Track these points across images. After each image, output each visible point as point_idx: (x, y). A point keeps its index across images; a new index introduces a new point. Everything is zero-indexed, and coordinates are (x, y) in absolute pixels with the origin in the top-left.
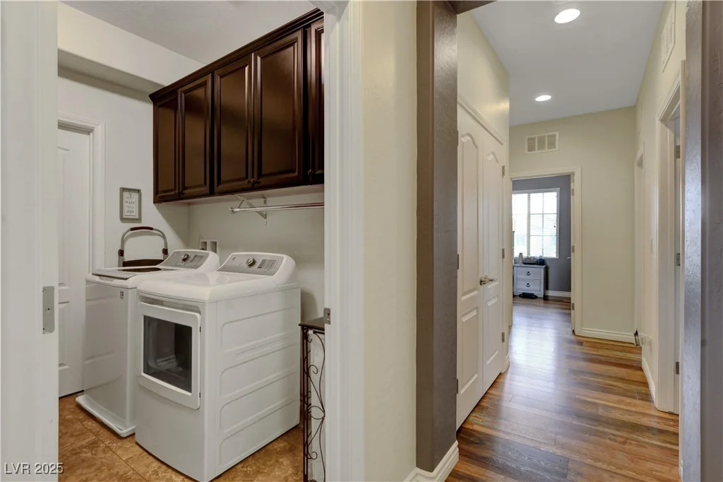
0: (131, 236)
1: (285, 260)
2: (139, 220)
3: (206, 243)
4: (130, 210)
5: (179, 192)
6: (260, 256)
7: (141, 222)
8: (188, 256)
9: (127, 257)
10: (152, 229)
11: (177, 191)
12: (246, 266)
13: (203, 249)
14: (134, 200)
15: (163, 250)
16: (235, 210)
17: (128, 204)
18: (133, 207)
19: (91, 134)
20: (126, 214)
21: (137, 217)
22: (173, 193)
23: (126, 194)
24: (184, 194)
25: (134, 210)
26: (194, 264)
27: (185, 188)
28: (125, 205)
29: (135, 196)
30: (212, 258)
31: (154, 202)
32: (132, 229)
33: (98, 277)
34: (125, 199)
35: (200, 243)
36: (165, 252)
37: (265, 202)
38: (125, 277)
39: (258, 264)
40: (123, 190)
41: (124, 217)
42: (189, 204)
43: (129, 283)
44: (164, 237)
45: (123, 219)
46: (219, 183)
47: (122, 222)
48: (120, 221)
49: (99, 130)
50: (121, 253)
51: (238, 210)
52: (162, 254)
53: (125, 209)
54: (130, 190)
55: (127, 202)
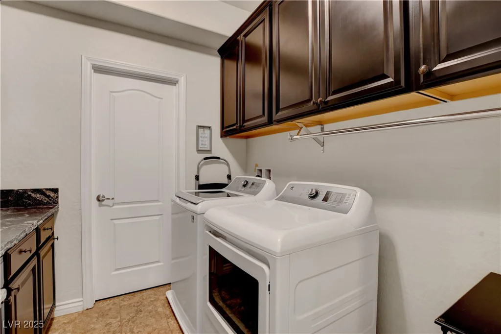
0: (205, 164)
1: (359, 194)
2: (210, 151)
3: (261, 171)
4: (204, 143)
5: (240, 125)
6: (324, 187)
7: (211, 153)
8: (247, 182)
9: (202, 181)
10: (219, 158)
11: (239, 124)
12: (307, 197)
13: (258, 176)
14: (207, 136)
15: (228, 175)
16: (295, 137)
17: (202, 139)
18: (206, 141)
19: (177, 85)
20: (201, 147)
21: (209, 149)
22: (235, 127)
23: (201, 131)
24: (244, 126)
25: (207, 143)
26: (252, 190)
27: (245, 121)
28: (200, 139)
29: (207, 131)
30: (269, 185)
31: (221, 137)
32: (205, 159)
33: (178, 199)
34: (200, 135)
35: (256, 170)
36: (229, 177)
37: (322, 130)
38: (195, 202)
39: (321, 196)
40: (199, 127)
41: (200, 149)
42: (247, 137)
43: (198, 208)
44: (228, 165)
45: (199, 151)
46: (278, 110)
47: (198, 153)
48: (196, 153)
49: (182, 81)
50: (197, 178)
51: (298, 137)
52: (227, 179)
53: (200, 143)
54: (204, 127)
55: (201, 137)
